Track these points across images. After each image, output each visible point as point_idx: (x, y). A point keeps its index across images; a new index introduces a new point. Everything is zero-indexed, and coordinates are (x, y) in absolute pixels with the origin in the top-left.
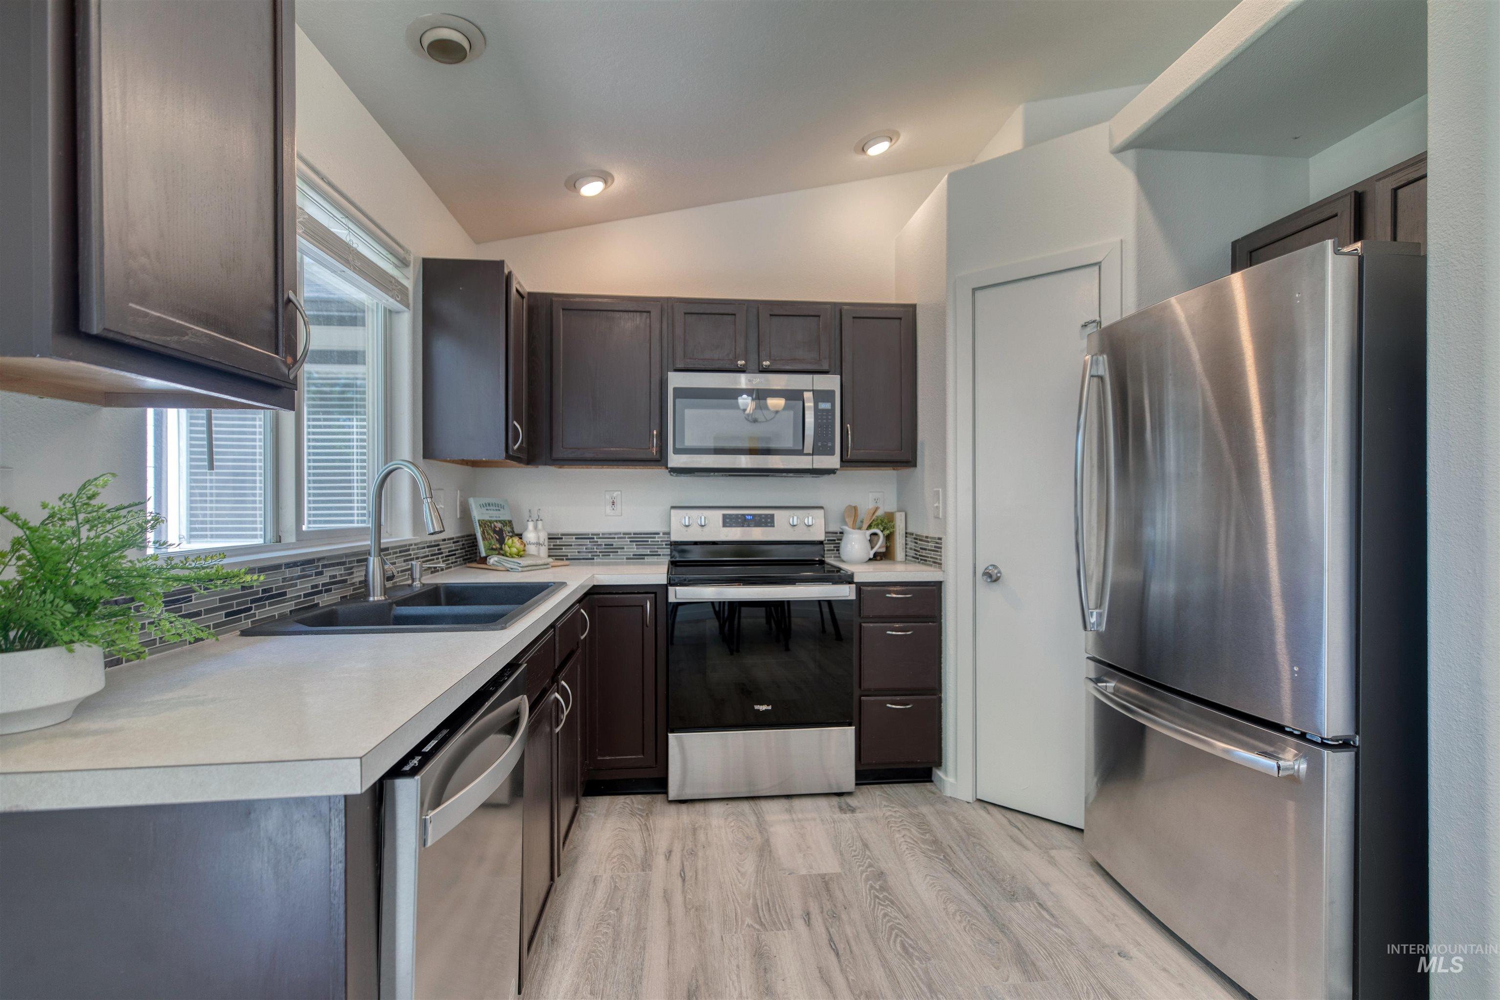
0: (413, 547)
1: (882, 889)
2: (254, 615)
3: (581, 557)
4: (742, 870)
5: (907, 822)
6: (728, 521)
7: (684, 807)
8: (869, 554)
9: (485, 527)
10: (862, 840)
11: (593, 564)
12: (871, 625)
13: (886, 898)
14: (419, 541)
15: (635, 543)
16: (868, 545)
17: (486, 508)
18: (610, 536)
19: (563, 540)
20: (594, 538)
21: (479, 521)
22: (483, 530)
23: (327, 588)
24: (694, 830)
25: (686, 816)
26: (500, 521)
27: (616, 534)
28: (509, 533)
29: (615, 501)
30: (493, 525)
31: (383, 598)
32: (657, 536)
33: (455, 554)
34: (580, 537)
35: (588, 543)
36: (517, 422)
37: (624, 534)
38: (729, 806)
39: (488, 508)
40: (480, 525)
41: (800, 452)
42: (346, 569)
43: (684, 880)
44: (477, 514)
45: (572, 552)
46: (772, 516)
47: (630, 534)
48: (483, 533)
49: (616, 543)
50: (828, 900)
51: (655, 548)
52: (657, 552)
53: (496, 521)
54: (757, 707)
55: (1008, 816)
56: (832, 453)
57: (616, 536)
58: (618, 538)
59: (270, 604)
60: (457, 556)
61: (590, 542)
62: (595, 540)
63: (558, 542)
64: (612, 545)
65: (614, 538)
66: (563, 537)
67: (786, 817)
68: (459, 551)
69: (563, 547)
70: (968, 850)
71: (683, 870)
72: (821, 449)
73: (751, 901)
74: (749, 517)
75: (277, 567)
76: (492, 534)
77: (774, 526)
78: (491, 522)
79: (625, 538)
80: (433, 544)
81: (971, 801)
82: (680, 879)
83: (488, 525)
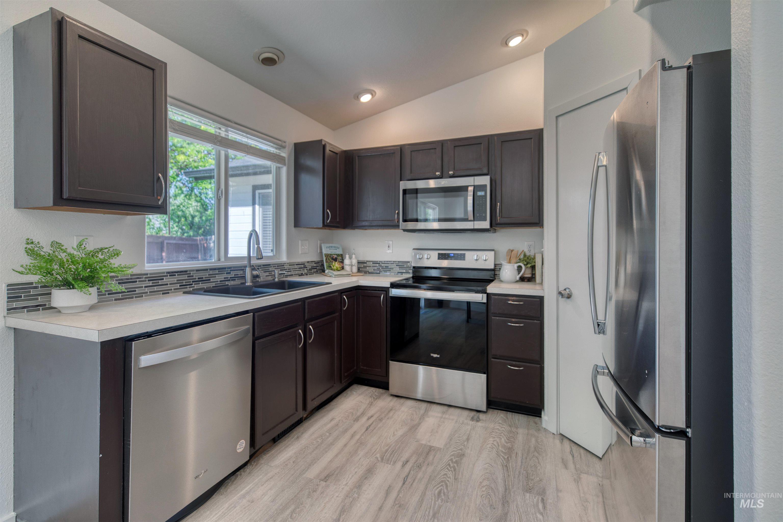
0: (286, 264)
1: (456, 462)
2: (194, 287)
3: (375, 272)
4: (396, 433)
5: (504, 434)
6: (442, 257)
7: (395, 399)
8: (516, 278)
9: (328, 257)
10: (468, 436)
11: (380, 276)
12: (498, 318)
13: (454, 467)
14: (288, 262)
15: (398, 267)
16: (517, 272)
17: (329, 248)
18: (387, 262)
19: (367, 264)
20: (380, 263)
21: (325, 254)
22: (327, 258)
23: (233, 279)
24: (391, 410)
25: (394, 402)
26: (336, 255)
27: (390, 262)
28: (340, 259)
29: (389, 245)
30: (332, 256)
32: (408, 263)
33: (316, 268)
34: (375, 262)
35: (378, 266)
36: (329, 210)
37: (394, 262)
38: (417, 403)
39: (331, 248)
40: (325, 256)
41: (466, 220)
42: (243, 272)
44: (324, 252)
45: (371, 270)
46: (464, 254)
47: (396, 262)
48: (326, 259)
49: (390, 266)
50: (423, 459)
51: (407, 269)
52: (409, 271)
53: (334, 254)
54: (432, 355)
55: (573, 448)
56: (485, 220)
57: (390, 263)
58: (391, 264)
59: (202, 283)
60: (317, 269)
61: (379, 265)
62: (381, 264)
63: (365, 265)
64: (388, 267)
65: (389, 264)
66: (367, 262)
67: (440, 415)
68: (319, 267)
69: (367, 267)
70: (526, 458)
71: (370, 426)
72: (479, 217)
73: (387, 448)
74: (452, 255)
75: (207, 270)
76: (331, 260)
77: (465, 260)
78: (331, 255)
79: (394, 264)
80: (300, 263)
81: (556, 433)
82: (366, 429)
83: (329, 256)
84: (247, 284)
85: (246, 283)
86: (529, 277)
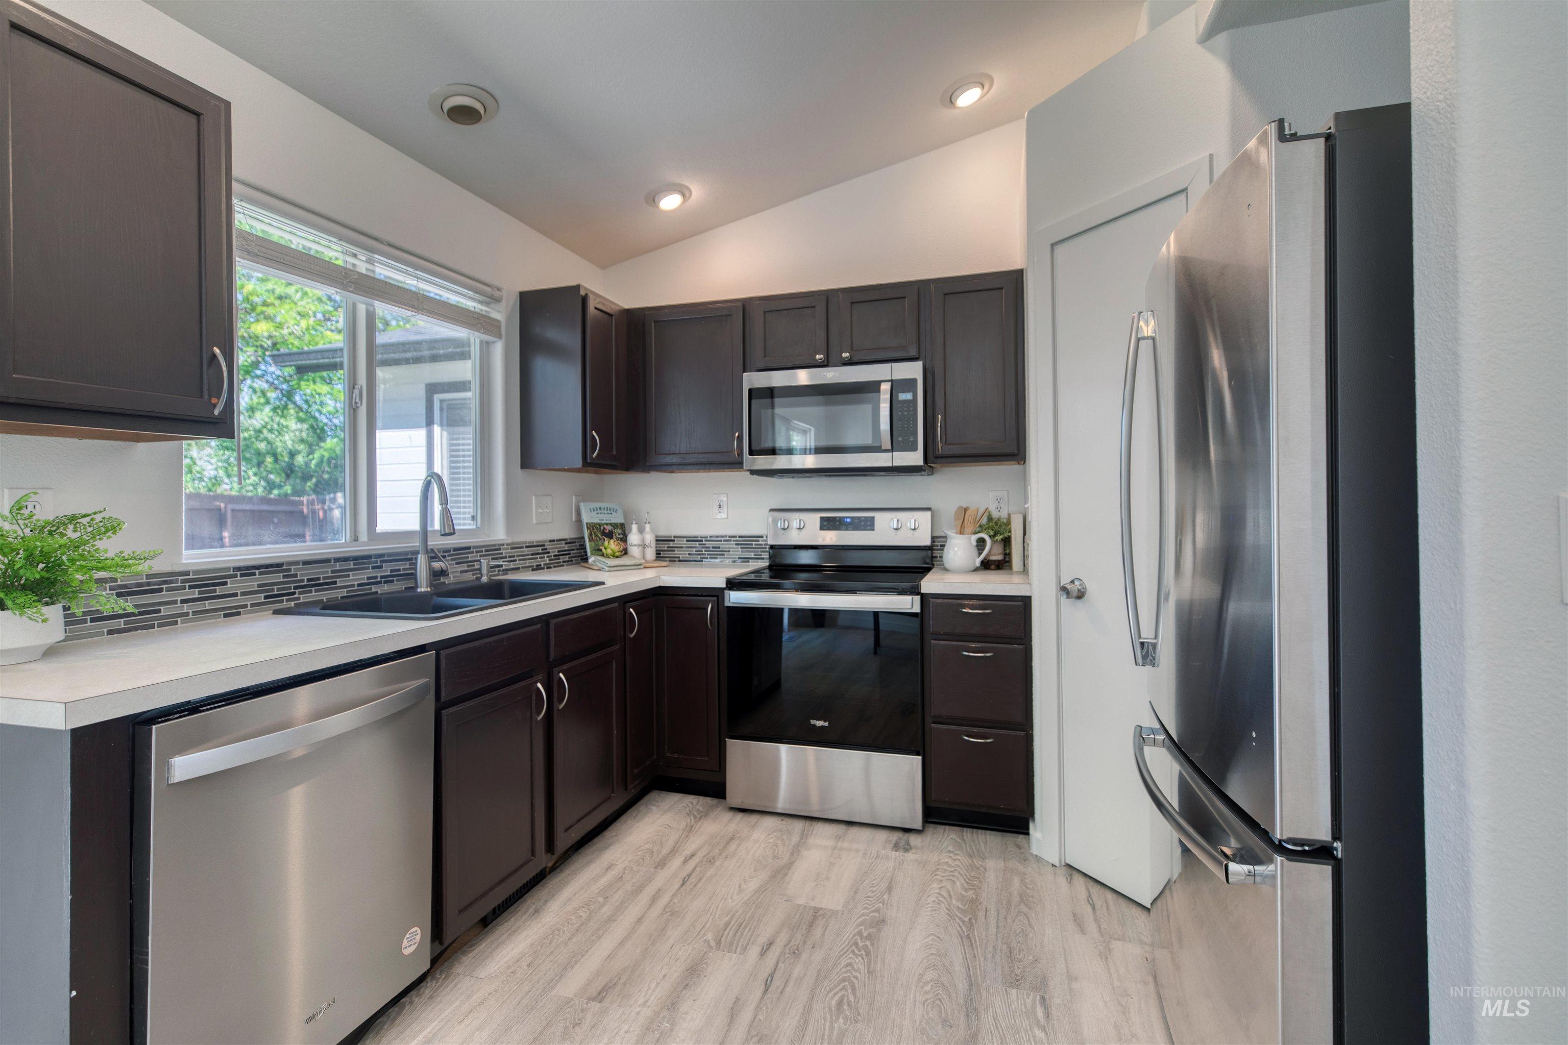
0: (505, 546)
1: (870, 937)
2: (299, 599)
3: (692, 559)
4: (744, 886)
5: (959, 873)
6: (828, 524)
7: (740, 816)
8: (975, 561)
9: (593, 529)
10: (891, 882)
11: (702, 566)
12: (942, 643)
13: (865, 947)
14: (510, 542)
15: (740, 546)
17: (596, 511)
18: (718, 538)
19: (676, 542)
20: (702, 541)
21: (587, 524)
22: (591, 533)
23: (388, 580)
24: (732, 839)
25: (738, 822)
26: (611, 524)
27: (722, 537)
28: (619, 535)
29: (721, 504)
30: (602, 528)
31: (429, 589)
32: (760, 539)
33: (570, 554)
34: (691, 539)
35: (698, 546)
36: (596, 432)
37: (730, 537)
38: (783, 822)
39: (599, 511)
40: (588, 528)
41: (877, 449)
42: (410, 564)
43: (683, 885)
44: (586, 518)
45: (682, 554)
46: (873, 518)
47: (735, 537)
48: (591, 535)
49: (724, 545)
50: (802, 935)
51: (758, 552)
52: (761, 555)
53: (607, 524)
54: (813, 722)
55: (1091, 890)
56: (915, 449)
57: (722, 539)
58: (724, 541)
59: (316, 591)
61: (699, 544)
62: (704, 542)
63: (671, 544)
64: (719, 548)
65: (721, 541)
66: (676, 539)
67: (831, 843)
68: (575, 551)
69: (676, 549)
70: (1005, 918)
71: (689, 875)
72: (902, 444)
73: (727, 918)
74: (849, 520)
76: (600, 536)
77: (873, 530)
78: (600, 525)
79: (730, 541)
80: (535, 544)
81: (1057, 864)
82: (681, 882)
83: (597, 528)
84: (419, 590)
85: (417, 587)
86: (999, 561)
